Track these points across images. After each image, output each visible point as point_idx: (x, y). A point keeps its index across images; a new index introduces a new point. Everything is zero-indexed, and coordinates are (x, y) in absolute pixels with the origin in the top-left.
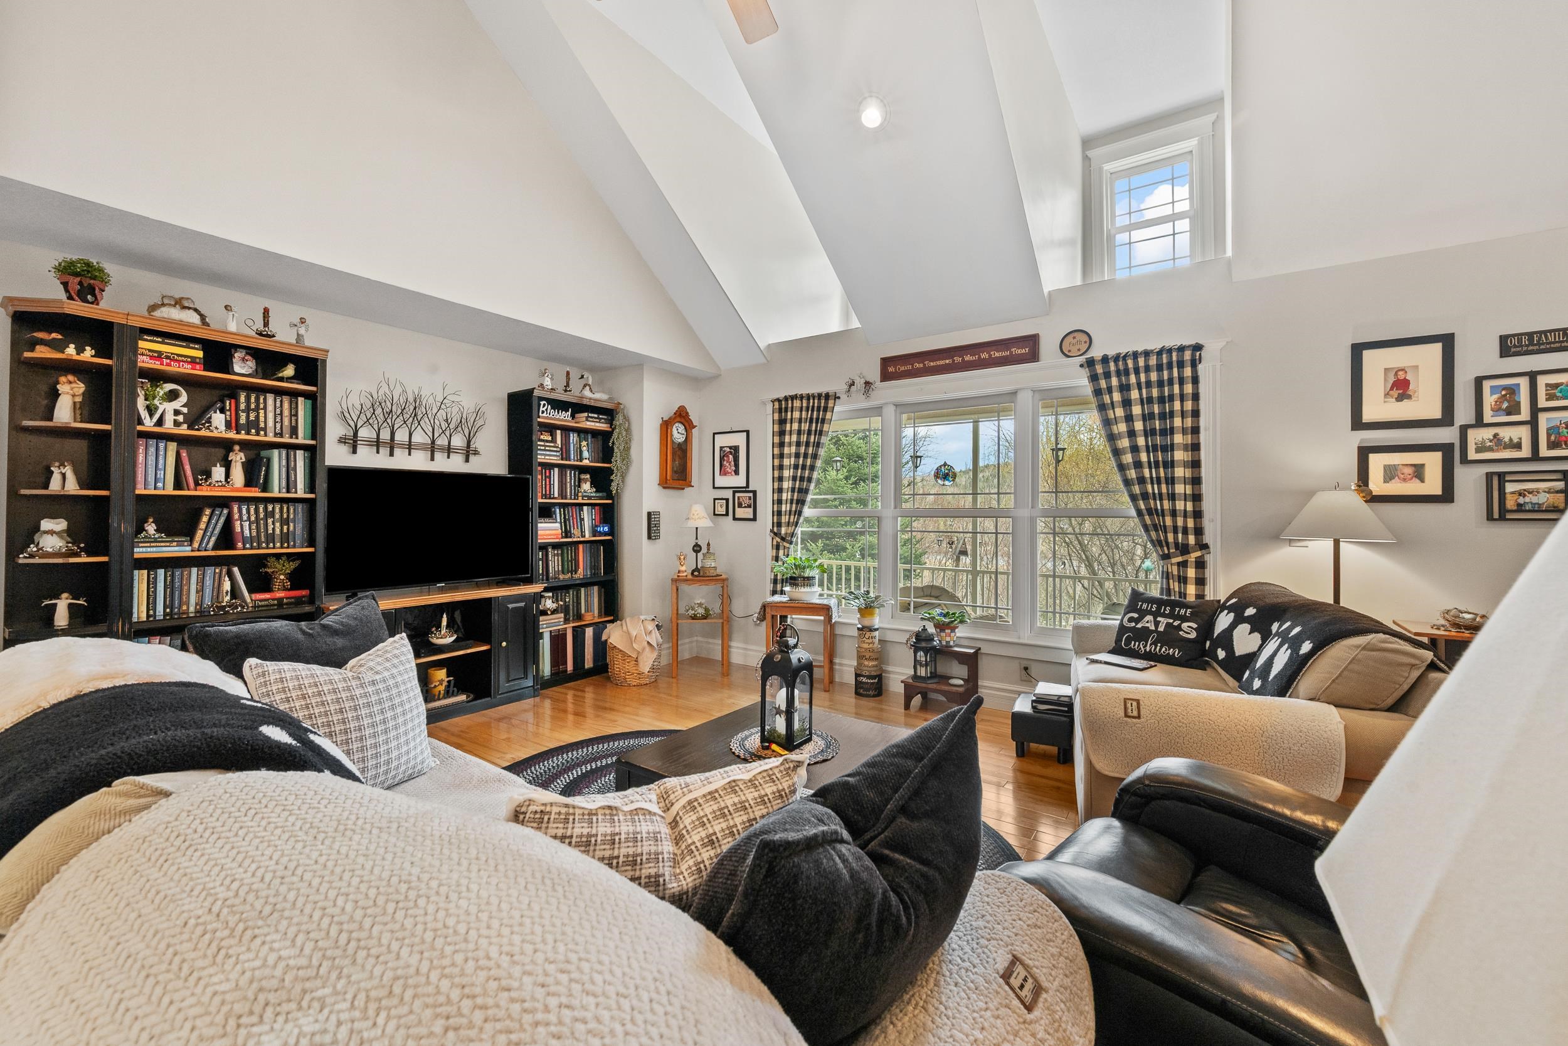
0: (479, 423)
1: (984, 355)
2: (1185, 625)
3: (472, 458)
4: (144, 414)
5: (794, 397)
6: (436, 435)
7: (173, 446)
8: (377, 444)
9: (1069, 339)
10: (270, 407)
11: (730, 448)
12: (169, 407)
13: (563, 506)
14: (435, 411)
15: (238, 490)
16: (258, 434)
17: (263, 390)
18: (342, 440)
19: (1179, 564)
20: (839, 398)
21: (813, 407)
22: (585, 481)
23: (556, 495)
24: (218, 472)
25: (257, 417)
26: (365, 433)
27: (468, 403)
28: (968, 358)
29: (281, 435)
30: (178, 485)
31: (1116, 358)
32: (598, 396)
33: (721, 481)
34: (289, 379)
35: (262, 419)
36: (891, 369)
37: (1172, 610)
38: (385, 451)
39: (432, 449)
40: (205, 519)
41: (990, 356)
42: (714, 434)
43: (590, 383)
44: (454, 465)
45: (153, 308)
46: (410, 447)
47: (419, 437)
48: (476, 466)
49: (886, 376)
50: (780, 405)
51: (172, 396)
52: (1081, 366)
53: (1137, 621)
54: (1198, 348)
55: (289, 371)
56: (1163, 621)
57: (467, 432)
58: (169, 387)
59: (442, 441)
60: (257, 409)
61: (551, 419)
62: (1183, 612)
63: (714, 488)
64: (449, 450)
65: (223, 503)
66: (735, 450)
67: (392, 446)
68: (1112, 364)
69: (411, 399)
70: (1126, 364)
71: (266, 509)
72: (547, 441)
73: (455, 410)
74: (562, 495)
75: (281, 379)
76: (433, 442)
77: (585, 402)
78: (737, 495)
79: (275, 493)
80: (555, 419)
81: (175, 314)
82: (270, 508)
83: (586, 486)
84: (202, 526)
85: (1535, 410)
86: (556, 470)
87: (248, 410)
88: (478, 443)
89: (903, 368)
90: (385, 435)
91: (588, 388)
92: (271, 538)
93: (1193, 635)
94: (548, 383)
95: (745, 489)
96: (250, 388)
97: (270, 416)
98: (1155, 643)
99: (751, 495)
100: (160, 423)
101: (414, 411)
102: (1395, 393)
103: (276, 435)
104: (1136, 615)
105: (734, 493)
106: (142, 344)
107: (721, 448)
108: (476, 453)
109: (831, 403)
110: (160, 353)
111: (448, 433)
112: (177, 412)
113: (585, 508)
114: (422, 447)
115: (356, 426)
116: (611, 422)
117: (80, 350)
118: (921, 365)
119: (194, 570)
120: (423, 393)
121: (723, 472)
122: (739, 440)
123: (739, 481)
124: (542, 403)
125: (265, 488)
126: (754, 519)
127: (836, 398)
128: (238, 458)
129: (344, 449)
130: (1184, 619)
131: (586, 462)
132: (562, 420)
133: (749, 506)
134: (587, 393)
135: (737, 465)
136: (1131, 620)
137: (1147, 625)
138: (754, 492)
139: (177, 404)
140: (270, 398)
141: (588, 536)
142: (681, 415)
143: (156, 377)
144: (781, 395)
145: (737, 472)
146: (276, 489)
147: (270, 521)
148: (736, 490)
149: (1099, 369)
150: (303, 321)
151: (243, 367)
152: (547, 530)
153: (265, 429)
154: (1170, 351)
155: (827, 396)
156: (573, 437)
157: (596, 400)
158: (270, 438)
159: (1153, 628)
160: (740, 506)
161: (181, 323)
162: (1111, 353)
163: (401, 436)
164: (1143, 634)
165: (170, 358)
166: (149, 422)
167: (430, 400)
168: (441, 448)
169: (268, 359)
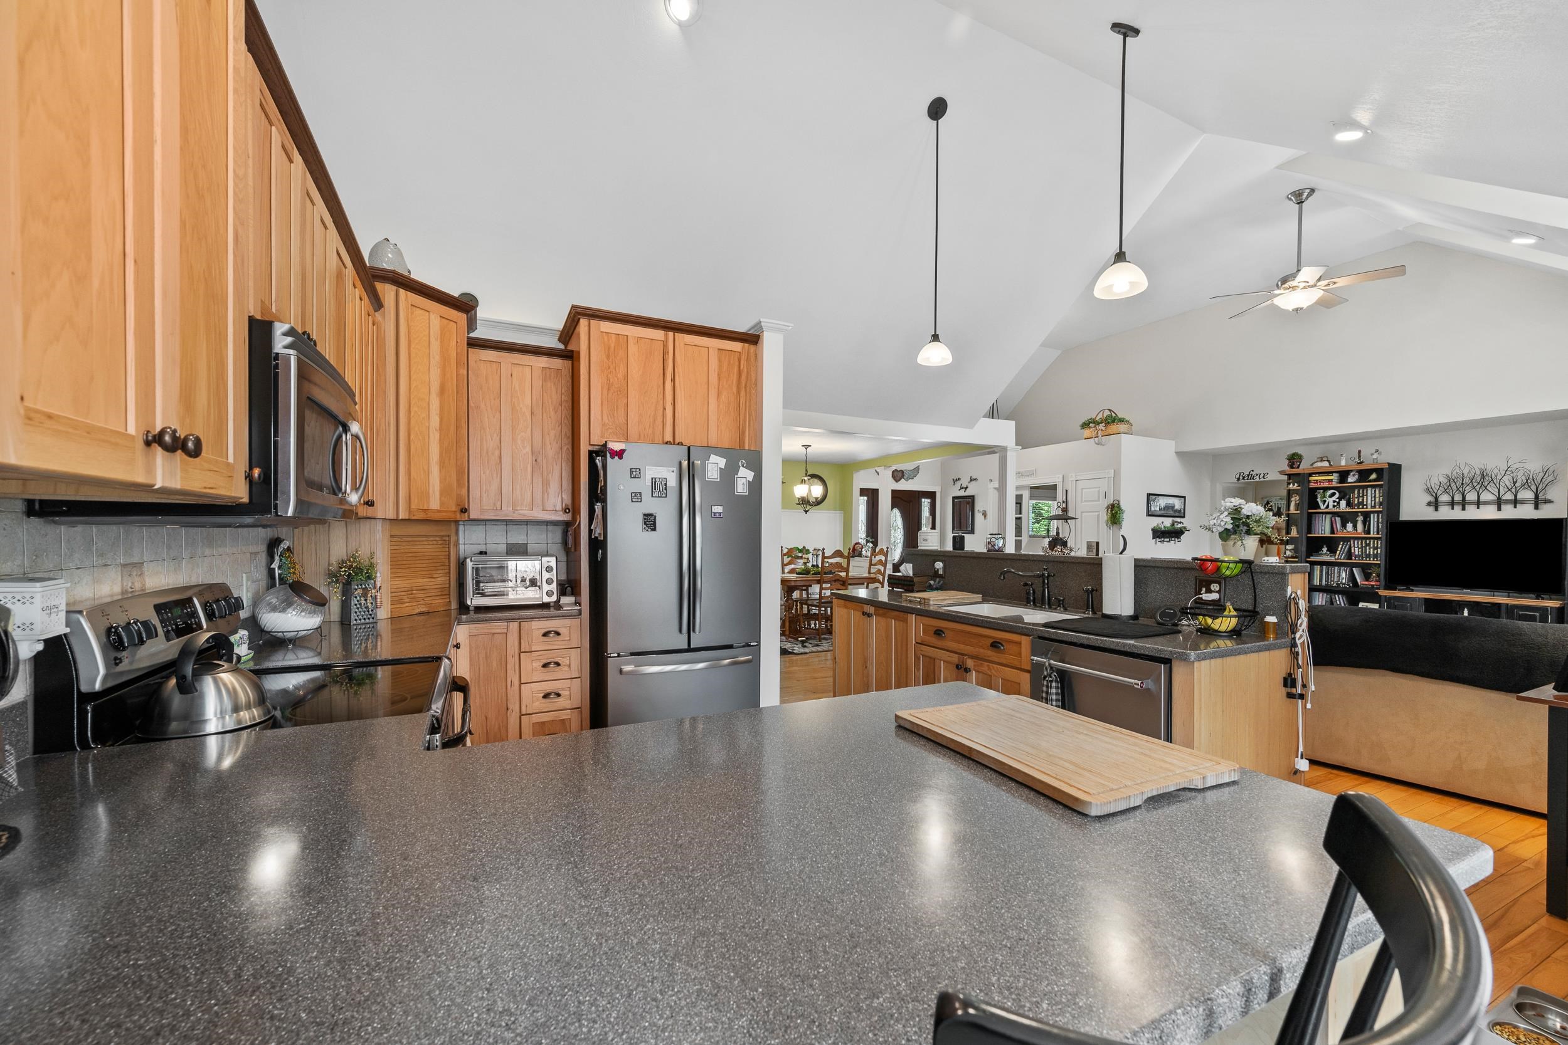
3: (1541, 506)
4: (1321, 504)
6: (1502, 492)
7: (1328, 516)
8: (1452, 504)
10: (1369, 494)
12: (1330, 501)
14: (1499, 477)
15: (1359, 534)
16: (1363, 508)
17: (1364, 487)
18: (1429, 504)
24: (1350, 526)
25: (1363, 500)
26: (1445, 498)
27: (1535, 466)
29: (1375, 507)
30: (1332, 532)
34: (1375, 480)
35: (1365, 500)
38: (1457, 507)
39: (1499, 503)
40: (1340, 546)
44: (1526, 512)
45: (1312, 465)
46: (1478, 503)
47: (1487, 496)
48: (1548, 512)
51: (1333, 495)
55: (1374, 476)
57: (1534, 488)
58: (1331, 491)
59: (1509, 496)
60: (1363, 496)
64: (1515, 502)
65: (1346, 540)
67: (1464, 504)
69: (1478, 472)
71: (1366, 542)
73: (1521, 473)
75: (1370, 481)
76: (1499, 499)
79: (1372, 535)
81: (1319, 464)
82: (1368, 542)
84: (1339, 549)
87: (1358, 497)
88: (1548, 494)
90: (1458, 498)
92: (1368, 556)
96: (1359, 487)
97: (1369, 498)
100: (1327, 507)
101: (1483, 479)
103: (1372, 507)
106: (1311, 478)
108: (1546, 502)
110: (1317, 480)
111: (1514, 490)
112: (1334, 502)
114: (1490, 503)
115: (1436, 495)
117: (1294, 485)
119: (1336, 568)
120: (1489, 468)
125: (1370, 534)
128: (1360, 519)
129: (1432, 509)
139: (1334, 498)
140: (1369, 490)
143: (1325, 489)
146: (1372, 533)
147: (1368, 548)
151: (1351, 479)
153: (1366, 505)
158: (1369, 509)
161: (1324, 467)
163: (1471, 496)
165: (1321, 481)
166: (1322, 507)
167: (1496, 471)
168: (1507, 502)
169: (1364, 474)
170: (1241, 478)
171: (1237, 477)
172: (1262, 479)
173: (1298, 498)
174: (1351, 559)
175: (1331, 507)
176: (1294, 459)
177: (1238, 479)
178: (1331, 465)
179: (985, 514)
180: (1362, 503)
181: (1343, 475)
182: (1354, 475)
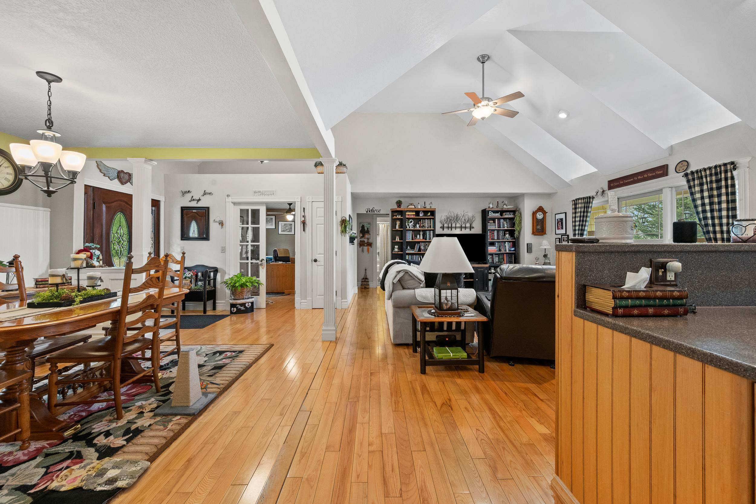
0: (474, 219)
1: (645, 176)
3: (472, 229)
4: (407, 226)
5: (578, 199)
6: (462, 224)
7: (411, 231)
8: (448, 228)
9: (680, 165)
10: (426, 222)
11: (560, 219)
12: (411, 224)
13: (499, 242)
14: (461, 218)
15: (421, 240)
17: (425, 219)
18: (441, 228)
21: (585, 202)
22: (507, 234)
23: (496, 239)
24: (418, 236)
26: (446, 225)
27: (470, 214)
28: (639, 177)
30: (412, 239)
31: (697, 172)
32: (509, 207)
33: (558, 232)
34: (430, 216)
36: (612, 185)
38: (450, 229)
39: (461, 228)
41: (648, 176)
42: (555, 214)
43: (506, 203)
44: (467, 231)
46: (456, 228)
47: (458, 225)
48: (473, 232)
49: (610, 188)
50: (575, 202)
51: (411, 222)
52: (683, 176)
54: (733, 163)
55: (429, 214)
57: (470, 222)
58: (411, 220)
59: (464, 226)
60: (424, 223)
61: (493, 216)
63: (556, 234)
64: (465, 228)
65: (419, 242)
66: (562, 219)
67: (451, 228)
68: (695, 175)
69: (456, 216)
70: (701, 174)
72: (492, 223)
73: (467, 217)
74: (498, 238)
75: (428, 216)
76: (461, 226)
77: (504, 209)
78: (563, 237)
79: (427, 240)
80: (494, 216)
81: (411, 207)
82: (426, 243)
83: (507, 236)
84: (415, 247)
86: (496, 231)
87: (422, 223)
88: (473, 225)
89: (616, 184)
90: (450, 225)
91: (505, 205)
94: (491, 206)
95: (565, 234)
96: (423, 219)
97: (426, 224)
99: (567, 236)
100: (410, 227)
101: (457, 219)
105: (562, 236)
106: (407, 213)
107: (557, 219)
108: (473, 228)
109: (591, 200)
110: (409, 214)
111: (465, 223)
112: (412, 225)
113: (507, 243)
114: (459, 227)
115: (443, 224)
116: (514, 214)
117: (399, 216)
118: (622, 182)
119: (415, 256)
121: (558, 229)
122: (563, 216)
123: (563, 231)
124: (490, 212)
125: (426, 239)
127: (593, 198)
128: (421, 233)
129: (442, 229)
131: (506, 228)
132: (497, 216)
133: (566, 241)
134: (505, 207)
135: (562, 226)
138: (568, 236)
139: (412, 223)
140: (426, 220)
141: (507, 251)
142: (541, 209)
143: (409, 219)
144: (574, 199)
145: (562, 228)
147: (426, 246)
148: (562, 235)
149: (690, 177)
150: (431, 203)
151: (421, 215)
152: (491, 249)
153: (425, 227)
154: (720, 166)
155: (590, 198)
156: (502, 221)
157: (508, 208)
158: (426, 229)
160: (564, 241)
161: (412, 208)
163: (454, 225)
165: (411, 215)
166: (408, 227)
167: (460, 215)
168: (464, 227)
169: (426, 212)
170: (368, 211)
171: (366, 210)
172: (378, 213)
173: (399, 222)
174: (421, 252)
175: (411, 227)
176: (399, 203)
177: (367, 212)
178: (415, 207)
179: (221, 224)
180: (423, 226)
181: (417, 213)
182: (422, 213)
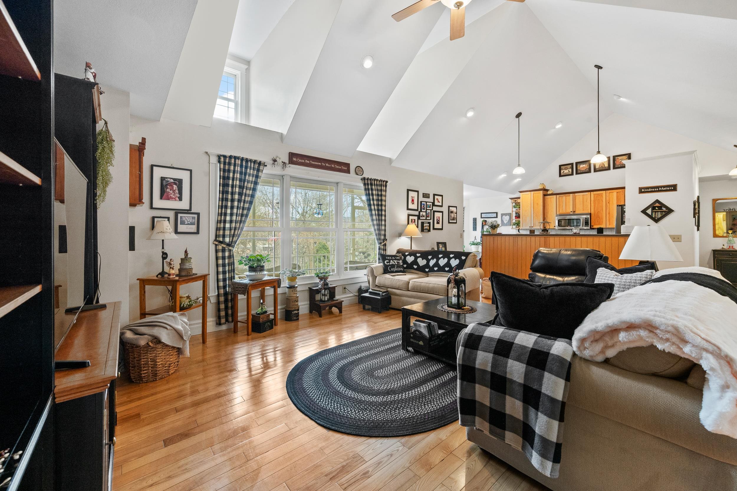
1: (333, 166)
2: (400, 261)
5: (236, 158)
9: (358, 169)
19: (383, 245)
20: (266, 166)
21: (250, 167)
28: (327, 165)
31: (370, 180)
33: (165, 204)
36: (294, 159)
37: (395, 258)
42: (153, 166)
49: (291, 162)
50: (225, 159)
52: (362, 179)
53: (389, 262)
54: (387, 182)
56: (396, 261)
62: (398, 258)
63: (152, 208)
66: (179, 182)
68: (369, 181)
70: (372, 182)
78: (179, 215)
85: (426, 210)
89: (300, 161)
93: (402, 264)
95: (188, 211)
98: (397, 268)
99: (196, 216)
102: (412, 202)
104: (388, 261)
107: (163, 179)
109: (261, 168)
118: (309, 162)
121: (166, 198)
123: (184, 205)
126: (198, 233)
130: (399, 260)
133: (192, 224)
135: (180, 193)
136: (387, 262)
137: (393, 263)
138: (198, 214)
145: (180, 199)
148: (177, 212)
149: (366, 182)
155: (260, 163)
159: (394, 264)
160: (183, 223)
162: (370, 178)
164: (393, 266)
